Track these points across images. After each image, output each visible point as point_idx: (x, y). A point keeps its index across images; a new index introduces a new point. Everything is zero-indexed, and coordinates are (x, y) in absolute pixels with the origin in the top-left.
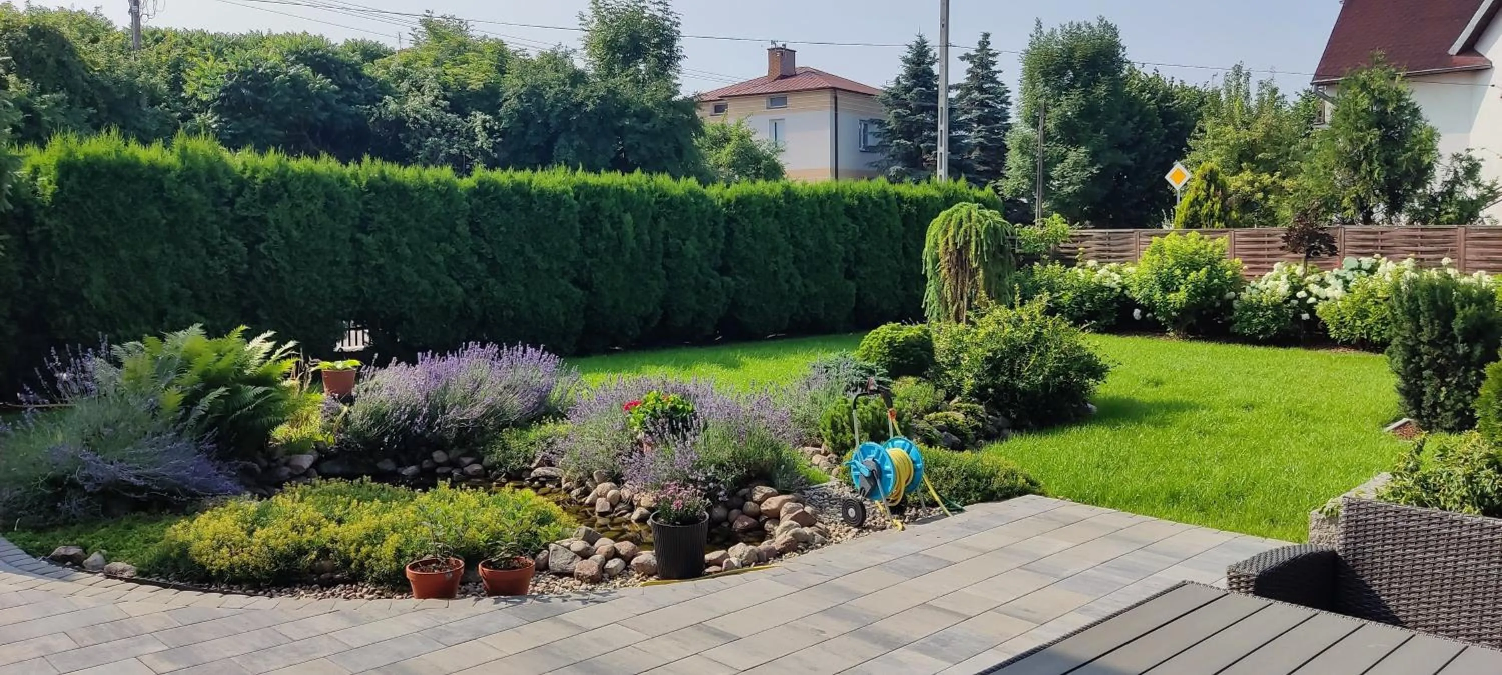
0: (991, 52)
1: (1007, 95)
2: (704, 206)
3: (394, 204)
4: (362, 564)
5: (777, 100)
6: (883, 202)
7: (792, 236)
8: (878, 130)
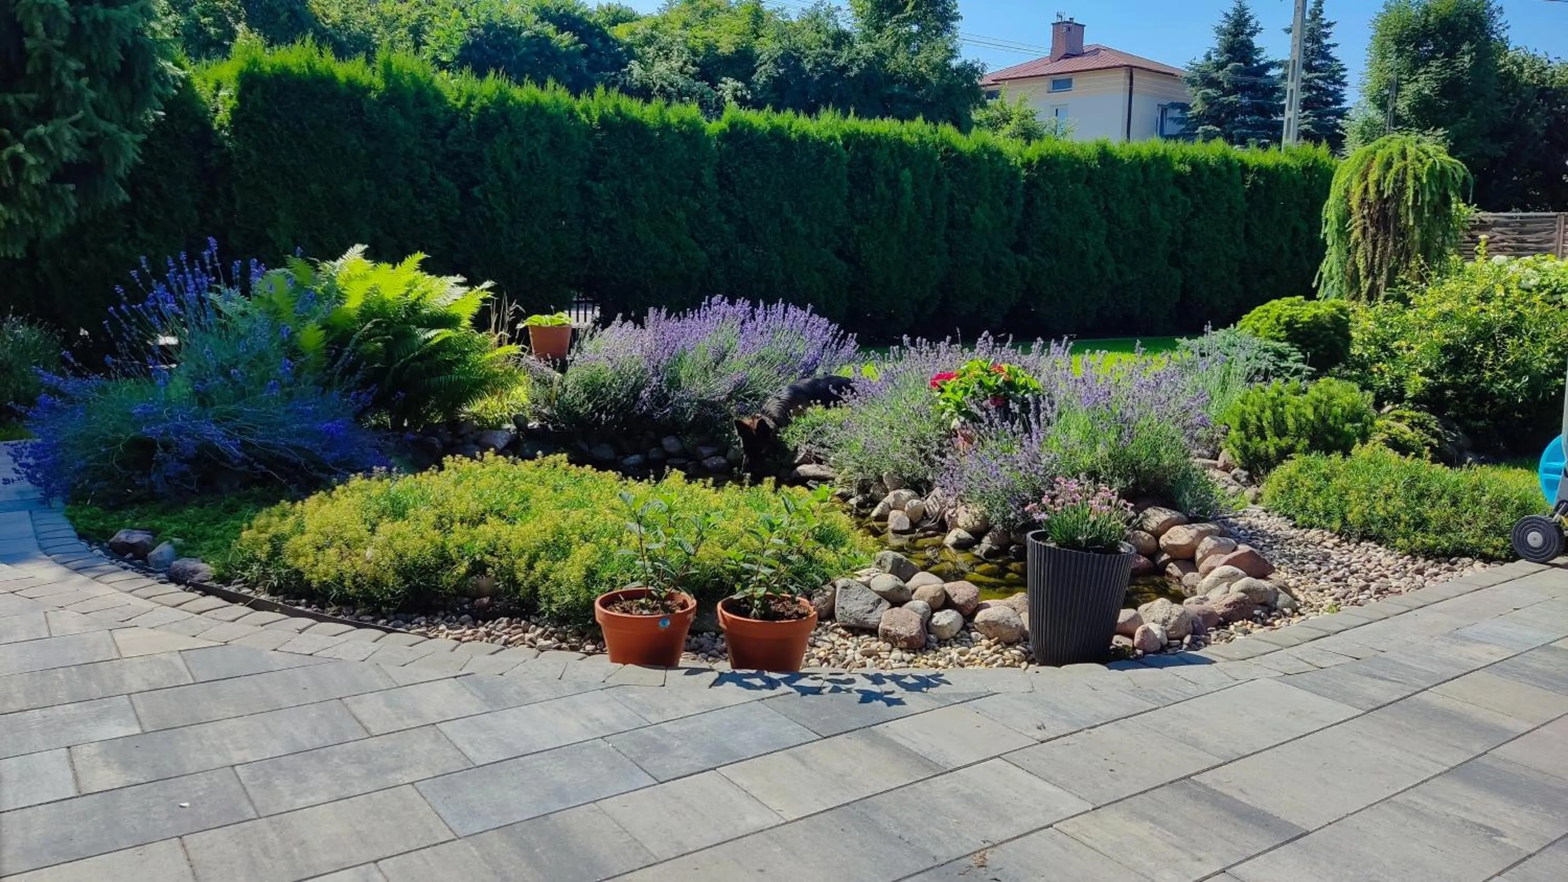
0: (1324, 22)
1: (1342, 73)
2: (1000, 164)
3: (630, 146)
4: (534, 589)
5: (1061, 83)
6: (1224, 168)
7: (1107, 208)
8: (1180, 116)
